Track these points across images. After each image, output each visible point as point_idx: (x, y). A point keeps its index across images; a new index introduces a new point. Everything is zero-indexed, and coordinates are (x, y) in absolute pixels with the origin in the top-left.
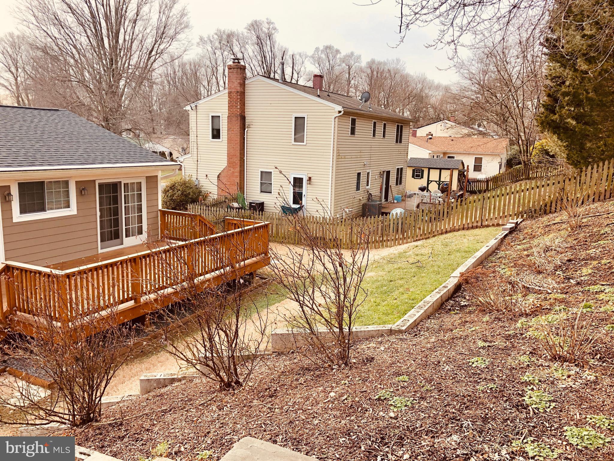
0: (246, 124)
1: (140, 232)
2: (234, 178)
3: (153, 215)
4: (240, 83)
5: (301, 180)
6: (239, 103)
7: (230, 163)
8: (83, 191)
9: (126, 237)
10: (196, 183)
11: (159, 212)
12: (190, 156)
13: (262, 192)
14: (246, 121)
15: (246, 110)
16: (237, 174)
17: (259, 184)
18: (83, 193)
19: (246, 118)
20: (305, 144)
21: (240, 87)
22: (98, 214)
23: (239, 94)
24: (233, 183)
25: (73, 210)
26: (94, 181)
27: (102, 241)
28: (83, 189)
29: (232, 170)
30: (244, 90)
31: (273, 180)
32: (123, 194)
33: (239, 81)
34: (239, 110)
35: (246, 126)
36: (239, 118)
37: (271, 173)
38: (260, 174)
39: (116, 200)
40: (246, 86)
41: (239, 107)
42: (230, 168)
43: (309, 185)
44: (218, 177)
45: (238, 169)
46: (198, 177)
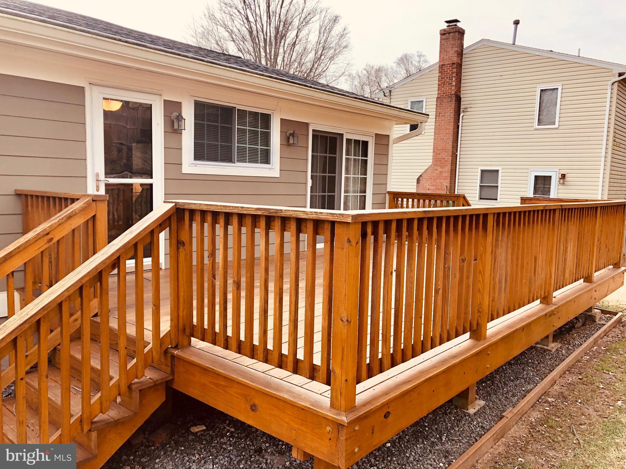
0: (462, 107)
2: (441, 181)
4: (457, 51)
5: (548, 179)
6: (454, 79)
7: (437, 160)
8: (291, 137)
13: (480, 199)
14: (462, 103)
15: (462, 89)
16: (448, 175)
17: (478, 188)
18: (291, 141)
19: (462, 100)
20: (556, 126)
21: (458, 57)
22: (309, 183)
23: (455, 66)
24: (439, 187)
25: (274, 169)
26: (308, 125)
28: (293, 135)
29: (439, 169)
30: (461, 62)
31: (500, 182)
32: (344, 156)
33: (456, 49)
34: (454, 88)
35: (461, 110)
36: (454, 98)
37: (497, 171)
38: (479, 174)
39: (334, 165)
40: (464, 56)
41: (454, 84)
42: (436, 167)
43: (561, 187)
44: (418, 180)
45: (448, 168)
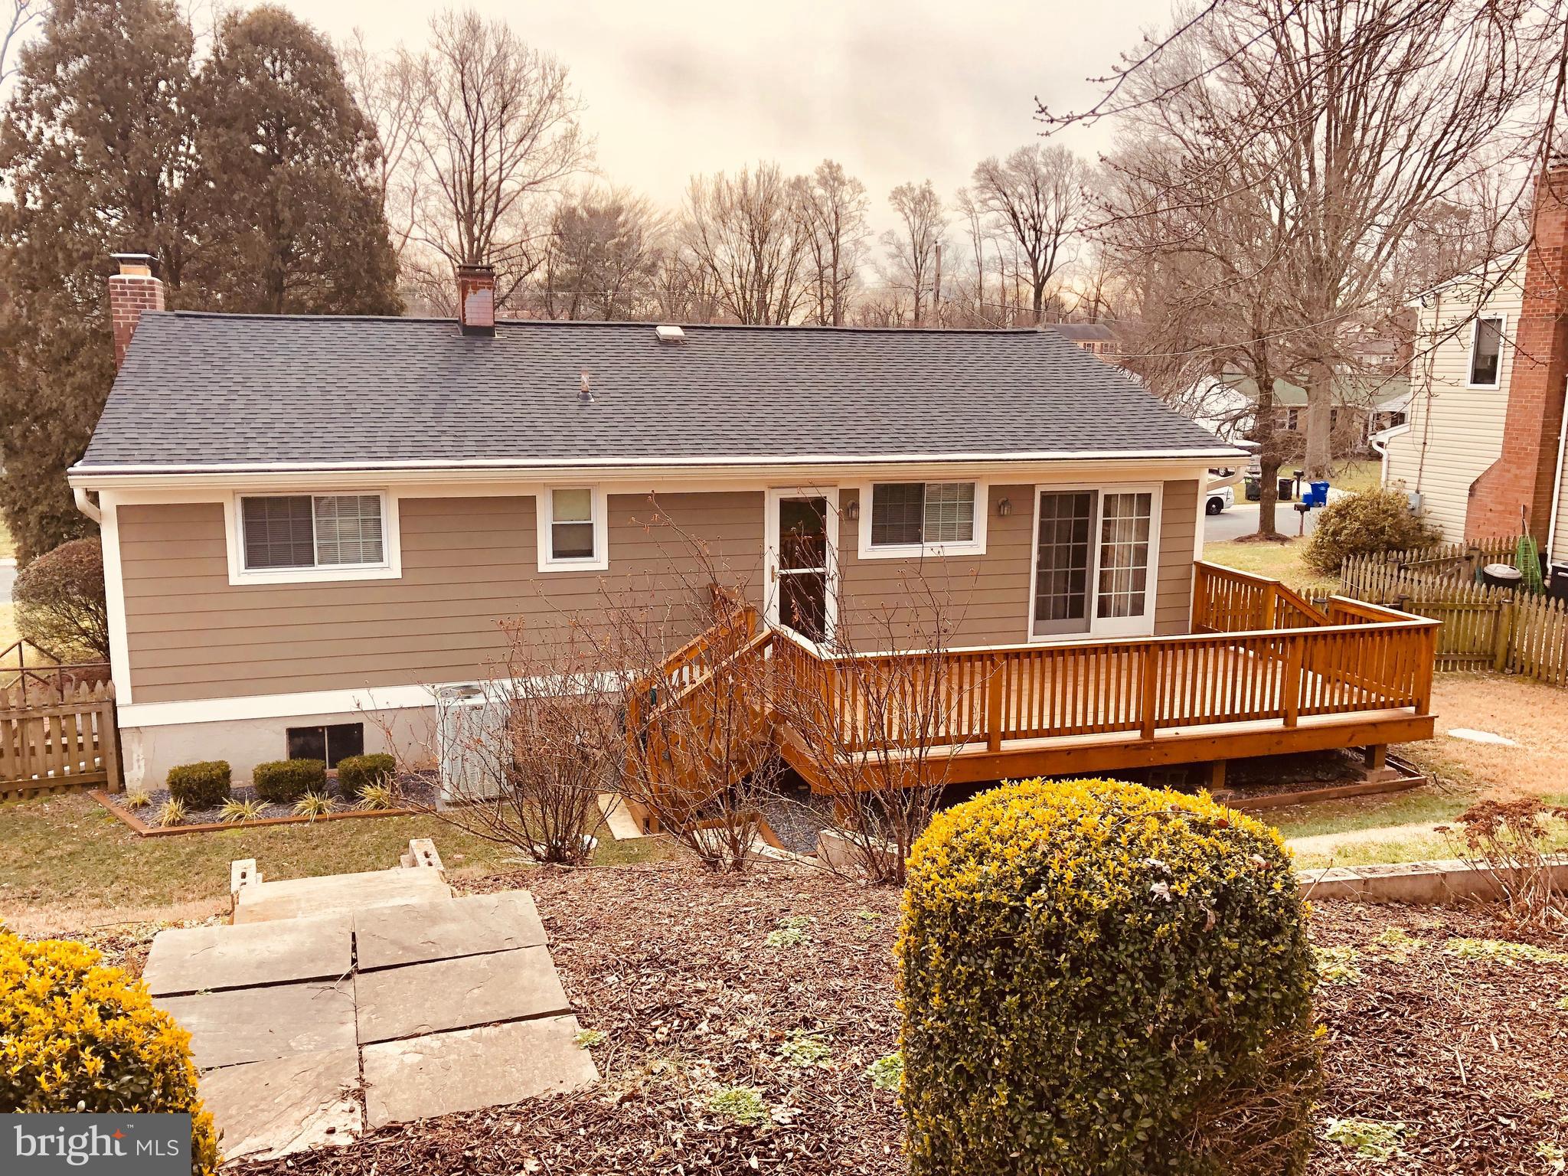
1: (1138, 609)
2: (1517, 496)
3: (1178, 573)
4: (1565, 223)
6: (1556, 281)
7: (1511, 451)
8: (1003, 508)
9: (1099, 616)
10: (1413, 503)
11: (1194, 568)
12: (1407, 429)
16: (1529, 483)
18: (1002, 511)
21: (1566, 234)
22: (1035, 557)
23: (1559, 254)
24: (1511, 508)
25: (978, 545)
26: (1033, 486)
27: (1038, 617)
28: (1004, 503)
29: (1515, 471)
32: (1100, 519)
33: (1564, 219)
34: (1554, 301)
36: (1553, 322)
39: (1082, 532)
41: (1555, 292)
42: (1507, 466)
44: (1472, 487)
45: (1532, 469)
46: (1422, 488)
